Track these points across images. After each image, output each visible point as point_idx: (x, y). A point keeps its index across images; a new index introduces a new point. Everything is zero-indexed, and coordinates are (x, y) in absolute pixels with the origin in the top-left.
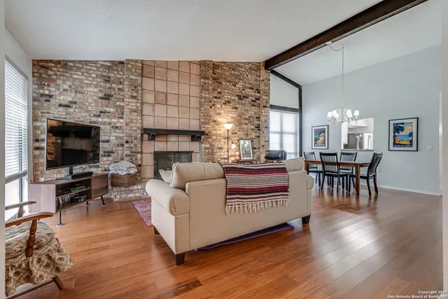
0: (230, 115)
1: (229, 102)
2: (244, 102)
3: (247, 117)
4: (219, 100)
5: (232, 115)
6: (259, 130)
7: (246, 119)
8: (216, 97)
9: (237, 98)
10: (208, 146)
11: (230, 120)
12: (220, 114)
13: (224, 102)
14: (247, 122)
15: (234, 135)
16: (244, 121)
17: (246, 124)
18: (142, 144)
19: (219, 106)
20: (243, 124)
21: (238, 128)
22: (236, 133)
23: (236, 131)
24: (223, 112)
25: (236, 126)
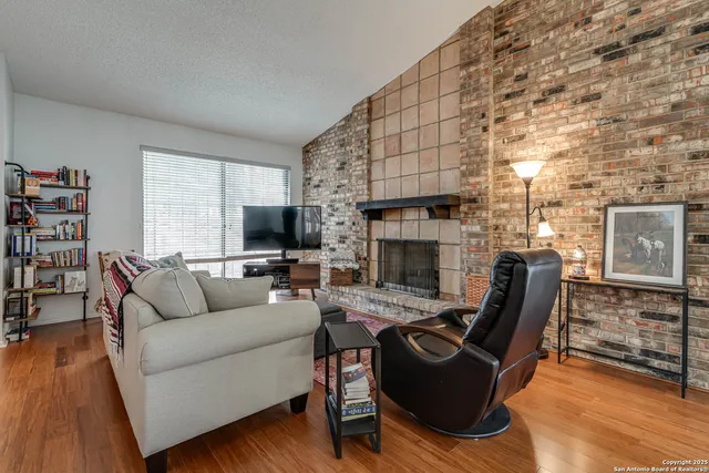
0: (561, 130)
1: (560, 89)
2: (635, 59)
3: (659, 111)
4: (519, 100)
5: (570, 128)
7: (650, 122)
8: (508, 96)
9: (597, 61)
10: (477, 229)
11: (566, 146)
12: (522, 137)
13: (536, 96)
14: (656, 131)
15: (583, 192)
16: (638, 134)
17: (650, 142)
18: (369, 226)
19: (521, 115)
20: (633, 145)
21: (599, 165)
22: (589, 186)
23: (590, 179)
24: (532, 128)
25: (593, 158)
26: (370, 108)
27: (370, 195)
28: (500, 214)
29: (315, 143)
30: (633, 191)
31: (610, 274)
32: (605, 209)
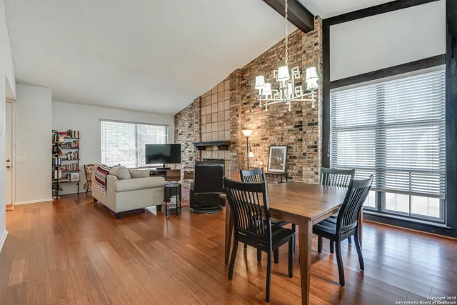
0: (259, 118)
1: (258, 104)
3: (282, 115)
4: (248, 106)
5: (261, 118)
6: (301, 130)
7: (280, 118)
8: (245, 104)
11: (260, 125)
12: (249, 120)
13: (252, 105)
14: (281, 121)
15: (265, 141)
16: (277, 122)
17: (280, 125)
18: (201, 153)
19: (248, 111)
20: (276, 126)
21: (268, 132)
22: (266, 139)
23: (267, 136)
24: (252, 116)
25: (267, 129)
26: (200, 102)
27: (201, 139)
28: (243, 149)
29: (179, 114)
30: (276, 141)
31: (270, 170)
32: (269, 147)
